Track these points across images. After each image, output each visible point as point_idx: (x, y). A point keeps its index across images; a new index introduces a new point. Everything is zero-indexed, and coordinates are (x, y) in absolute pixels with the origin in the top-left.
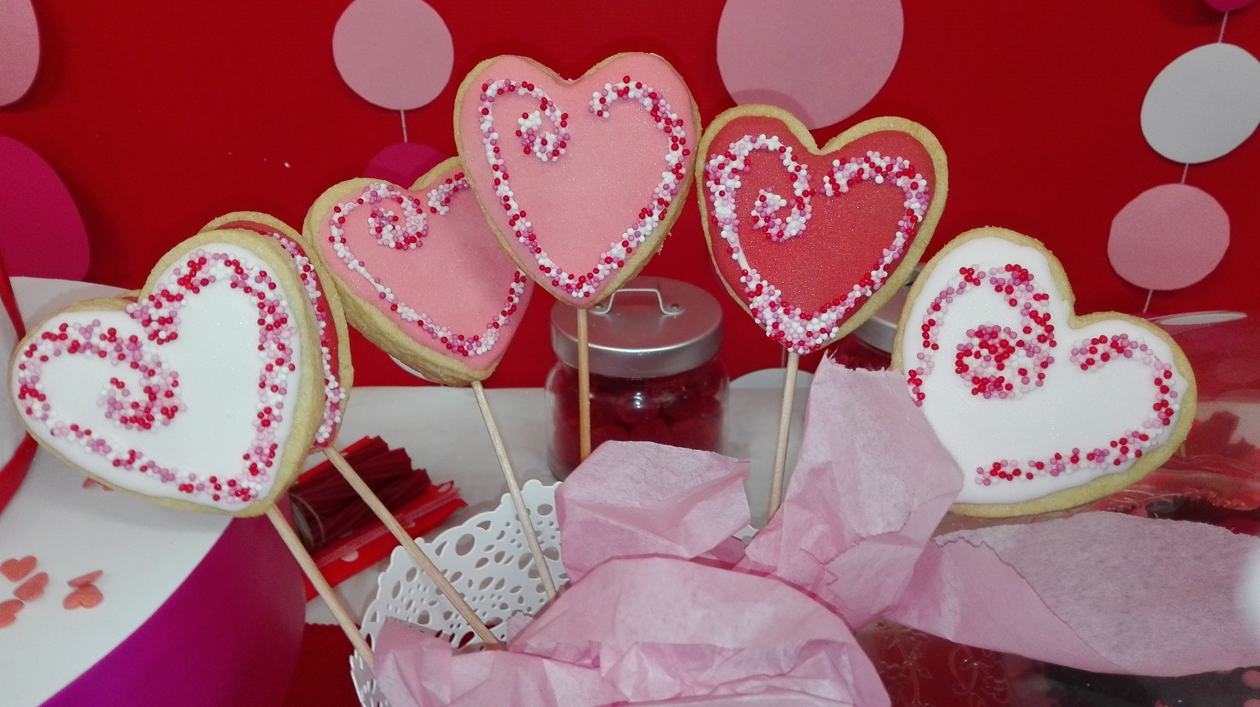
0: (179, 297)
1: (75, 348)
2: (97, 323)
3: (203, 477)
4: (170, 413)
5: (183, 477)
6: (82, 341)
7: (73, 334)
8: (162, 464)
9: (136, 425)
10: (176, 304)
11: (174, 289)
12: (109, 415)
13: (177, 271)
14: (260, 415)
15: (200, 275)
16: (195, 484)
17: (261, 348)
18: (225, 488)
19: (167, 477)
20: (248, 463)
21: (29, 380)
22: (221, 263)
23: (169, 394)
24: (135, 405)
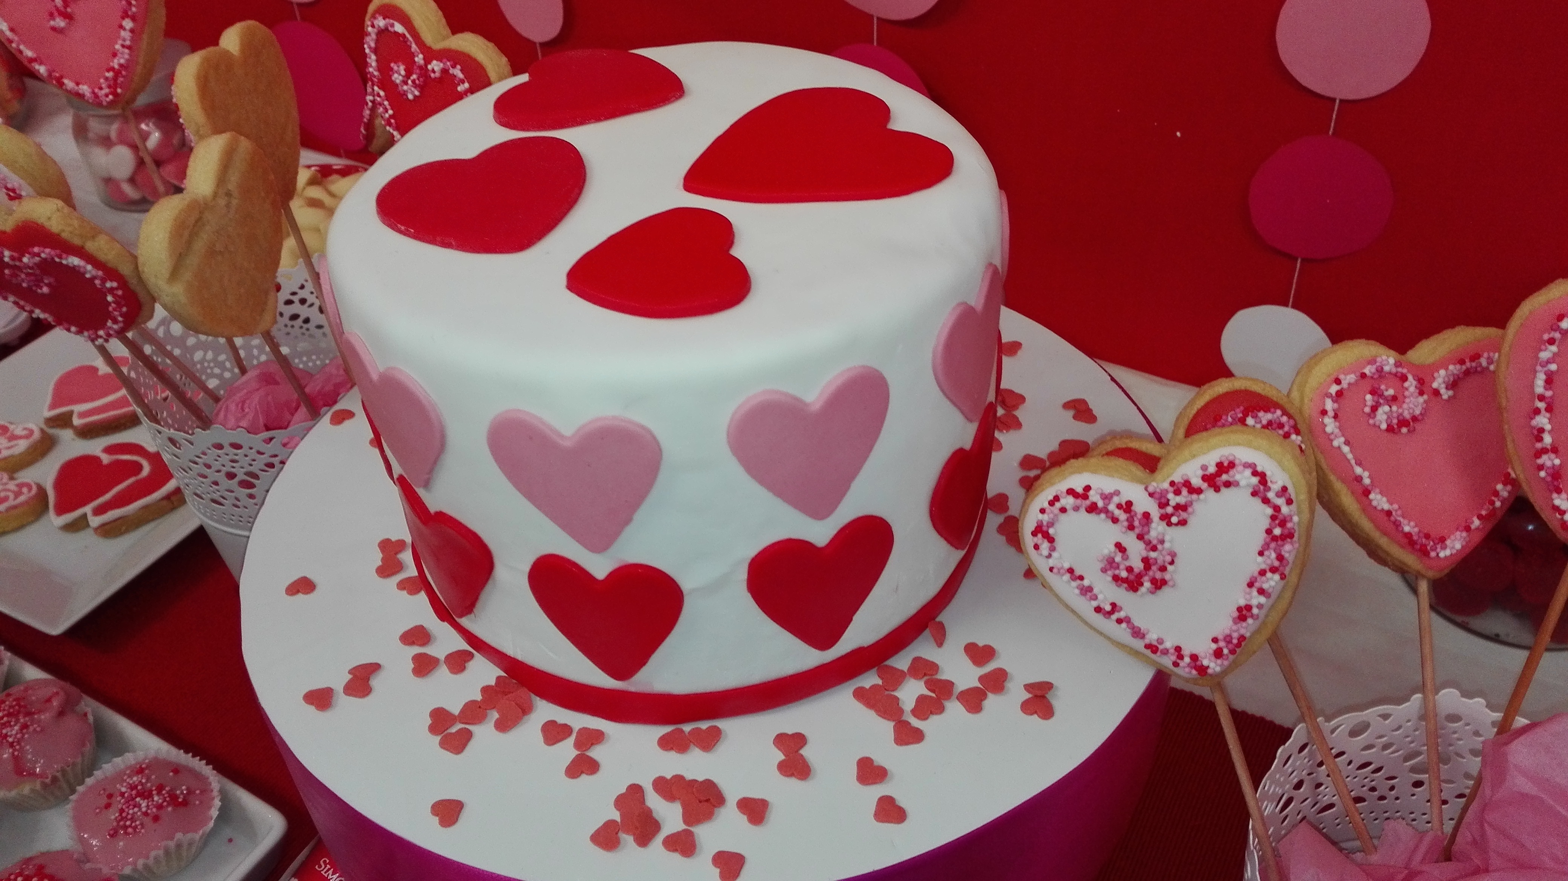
0: (1199, 491)
1: (1092, 509)
2: (1117, 493)
3: (1169, 644)
4: (1159, 584)
5: (1152, 637)
6: (1100, 504)
7: (1094, 497)
8: (1137, 622)
9: (1125, 585)
10: (1194, 496)
11: (1196, 482)
12: (1104, 570)
13: (1204, 468)
14: (1239, 609)
15: (1224, 477)
16: (1161, 647)
17: (1261, 553)
18: (1187, 660)
19: (1137, 633)
20: (1214, 646)
21: (1045, 523)
22: (1248, 472)
23: (1163, 569)
24: (1130, 569)
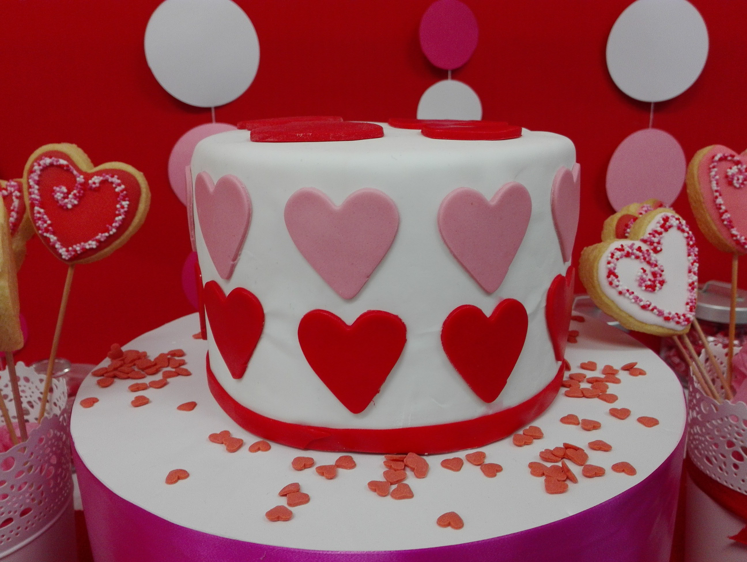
0: (660, 233)
1: (628, 255)
2: (633, 244)
3: (673, 313)
4: (662, 283)
5: (666, 315)
6: (630, 251)
7: (627, 249)
8: (660, 307)
9: (650, 289)
10: (661, 236)
11: (659, 229)
12: (640, 286)
13: (658, 223)
14: (690, 285)
15: (668, 224)
16: (671, 316)
17: (689, 255)
18: (682, 317)
19: (660, 313)
20: (688, 306)
21: (612, 269)
22: (674, 219)
23: (661, 275)
24: (650, 280)
